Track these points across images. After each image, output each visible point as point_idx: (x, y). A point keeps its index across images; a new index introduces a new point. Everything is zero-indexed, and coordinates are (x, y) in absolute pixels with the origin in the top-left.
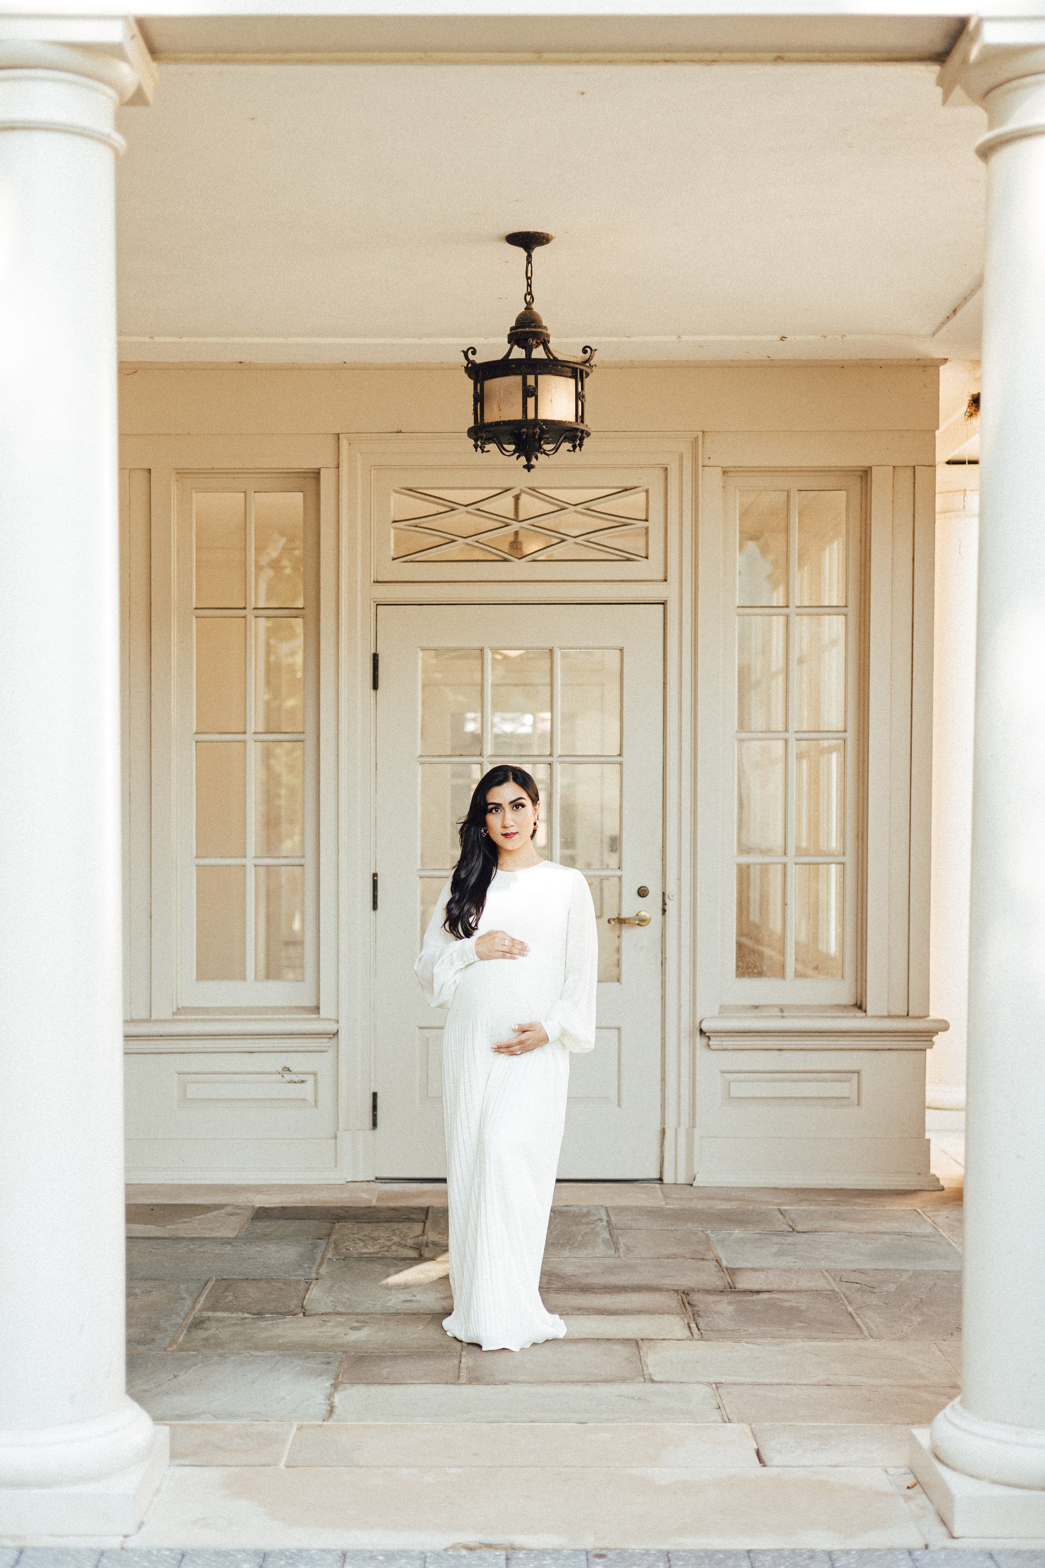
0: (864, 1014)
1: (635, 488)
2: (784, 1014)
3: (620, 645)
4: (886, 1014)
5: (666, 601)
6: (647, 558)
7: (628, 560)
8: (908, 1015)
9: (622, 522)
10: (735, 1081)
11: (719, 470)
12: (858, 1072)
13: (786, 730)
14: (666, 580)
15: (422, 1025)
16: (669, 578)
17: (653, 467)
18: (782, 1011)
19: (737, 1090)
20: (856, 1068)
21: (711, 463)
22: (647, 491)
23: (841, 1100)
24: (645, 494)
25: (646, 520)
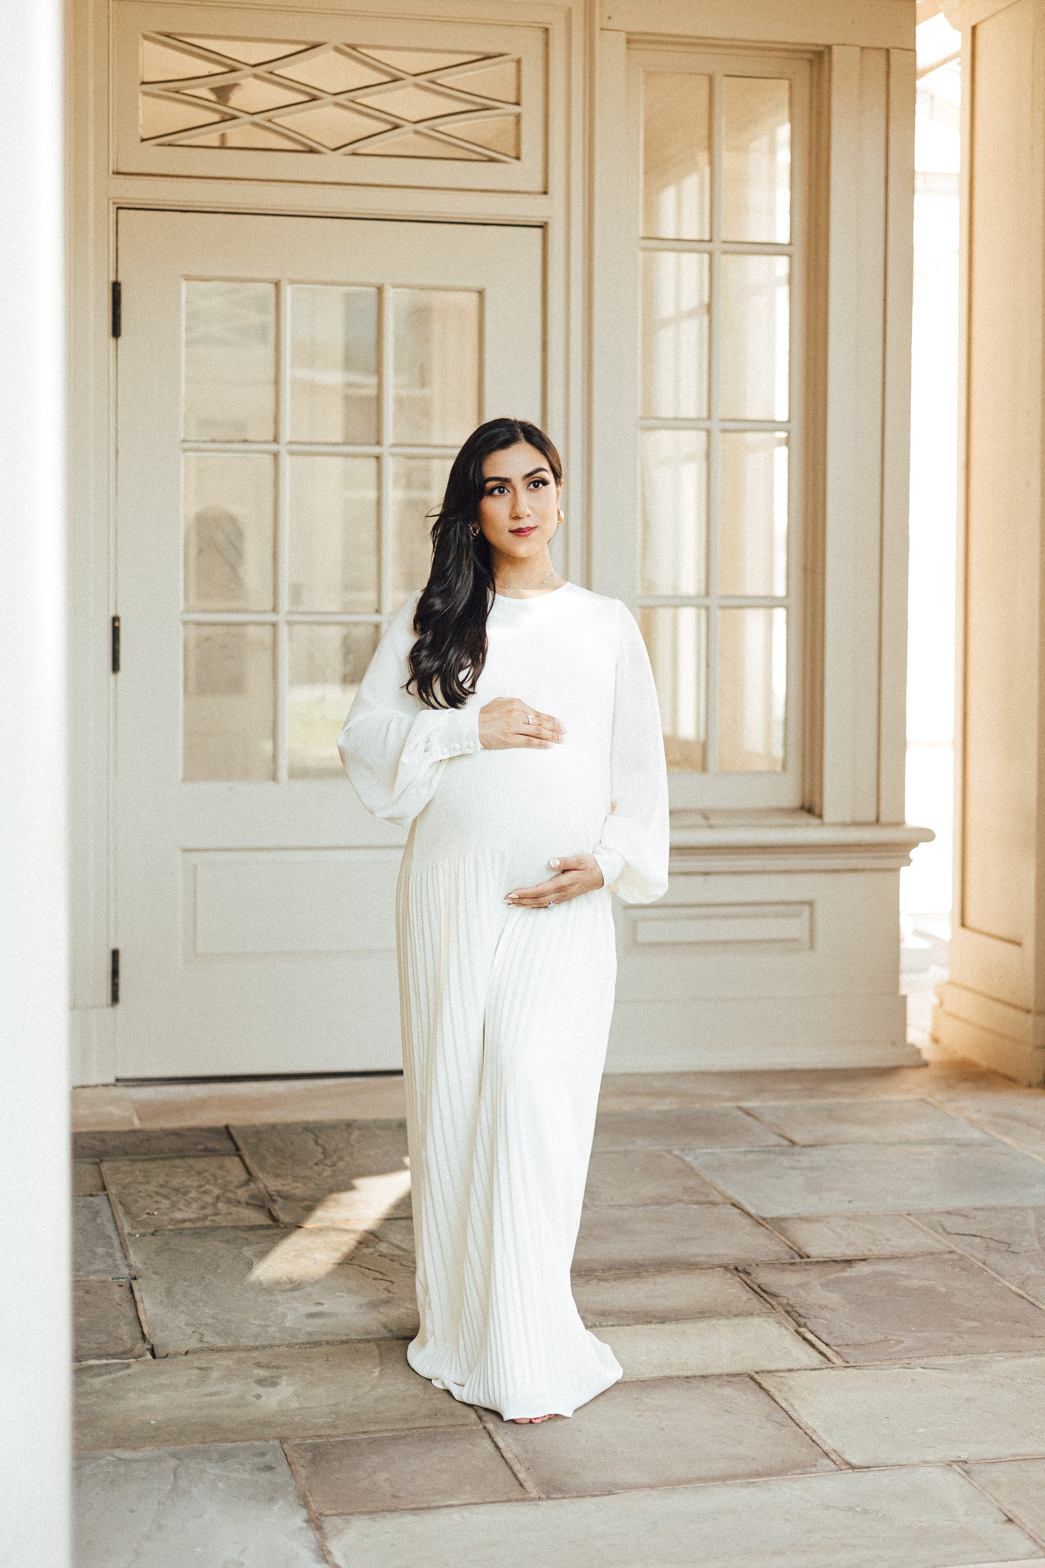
0: (816, 821)
1: (501, 55)
2: (713, 822)
3: (477, 284)
4: (848, 819)
5: (546, 223)
6: (518, 158)
7: (492, 160)
8: (878, 820)
9: (482, 104)
10: (644, 919)
11: (623, 36)
12: (810, 904)
13: (709, 417)
14: (545, 193)
15: (189, 845)
16: (551, 189)
17: (528, 26)
18: (706, 817)
19: (646, 933)
20: (807, 897)
21: (611, 25)
22: (518, 62)
23: (786, 944)
24: (513, 65)
25: (517, 104)
